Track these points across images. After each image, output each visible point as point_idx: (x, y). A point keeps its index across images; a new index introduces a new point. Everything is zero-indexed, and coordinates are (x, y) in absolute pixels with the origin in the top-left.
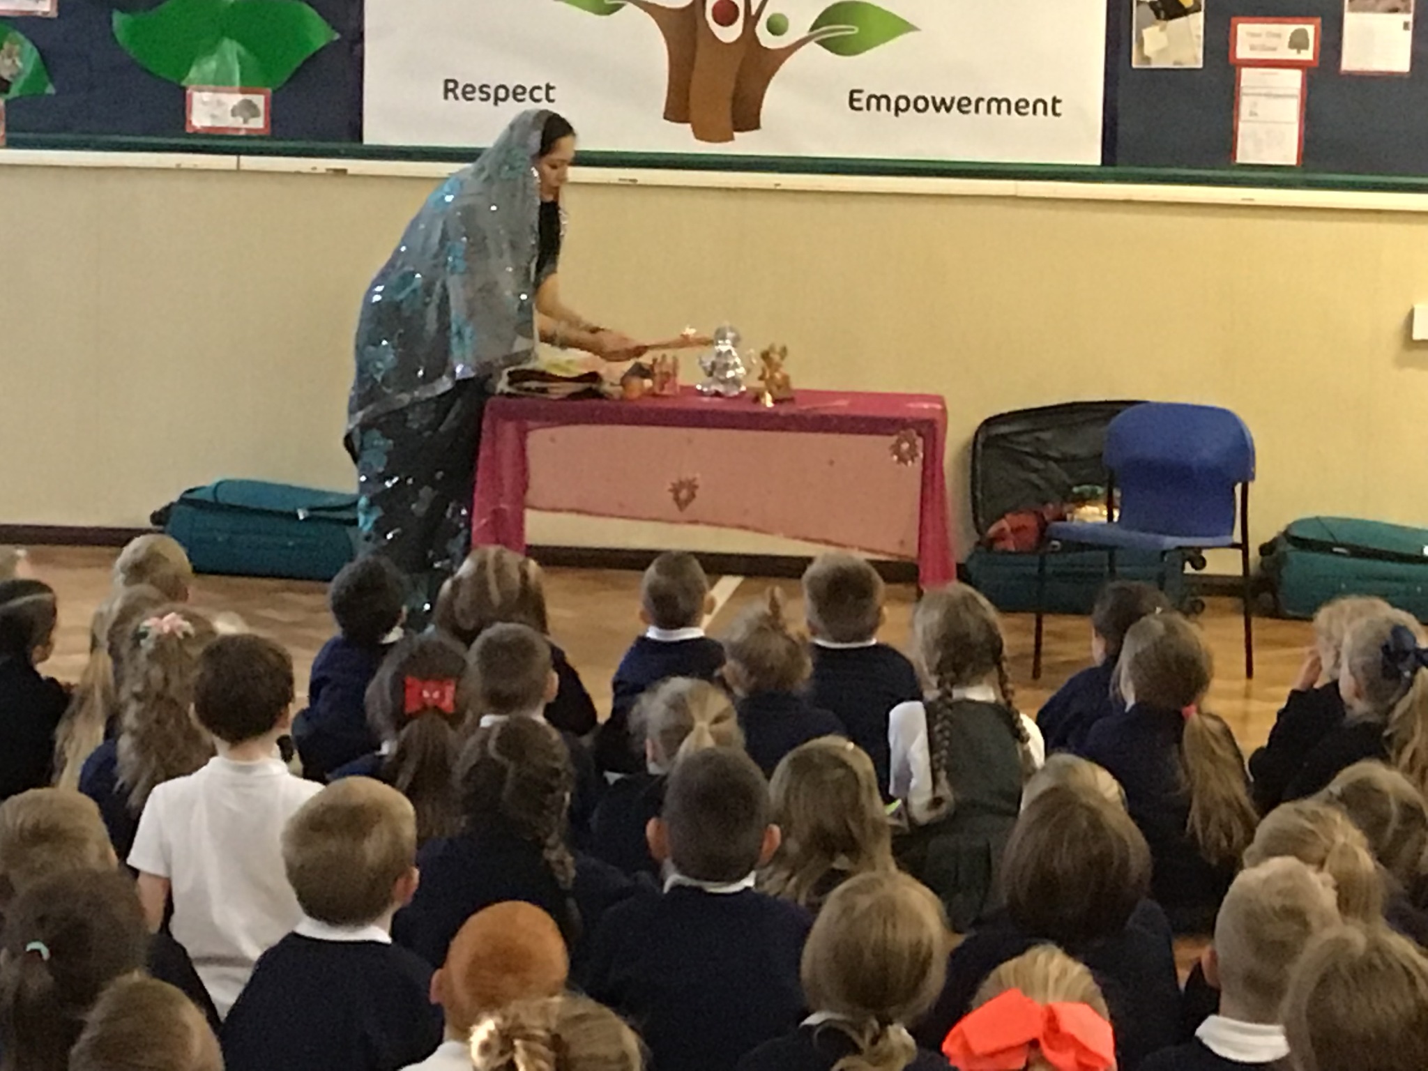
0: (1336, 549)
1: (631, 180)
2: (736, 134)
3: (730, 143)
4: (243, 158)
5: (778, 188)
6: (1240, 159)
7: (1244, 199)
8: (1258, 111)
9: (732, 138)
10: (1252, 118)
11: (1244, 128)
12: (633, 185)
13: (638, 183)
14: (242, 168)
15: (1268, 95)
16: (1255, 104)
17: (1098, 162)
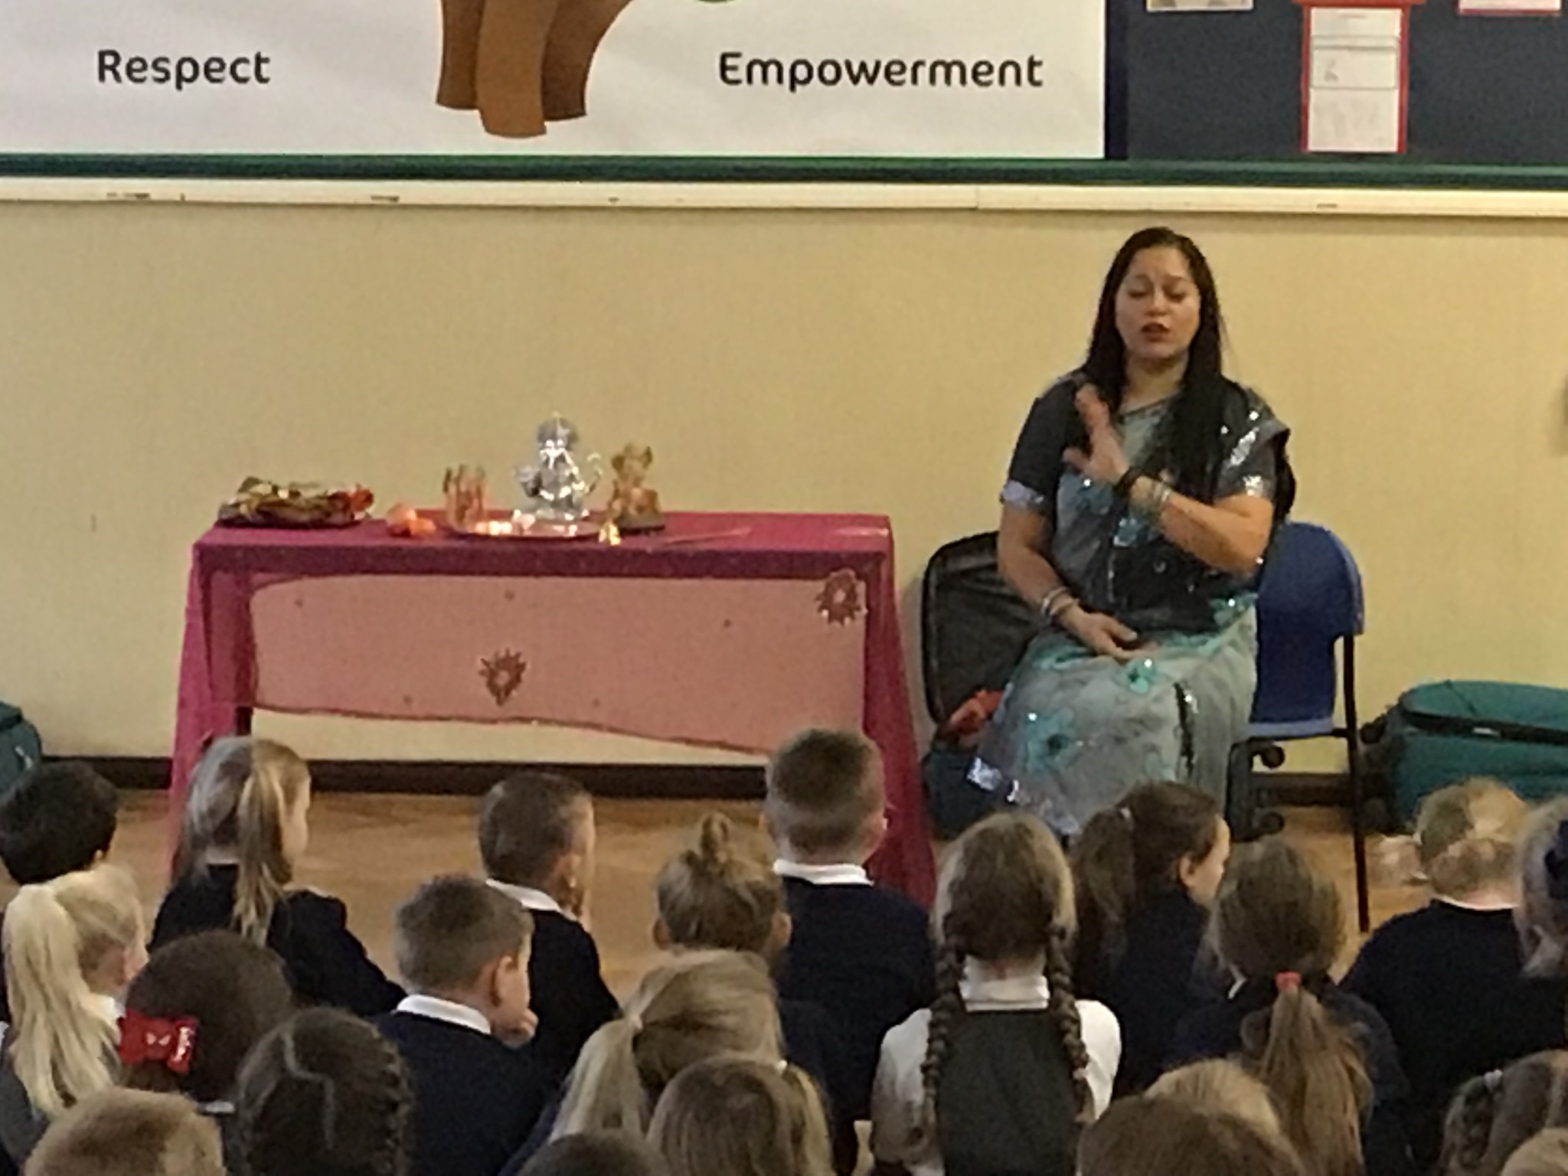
0: (1478, 730)
1: (389, 198)
2: (547, 124)
3: (540, 138)
5: (618, 204)
6: (1313, 145)
7: (1319, 206)
8: (1335, 71)
9: (542, 131)
10: (1332, 84)
11: (1318, 98)
12: (394, 205)
13: (402, 201)
15: (1350, 48)
16: (1332, 63)
17: (1100, 153)
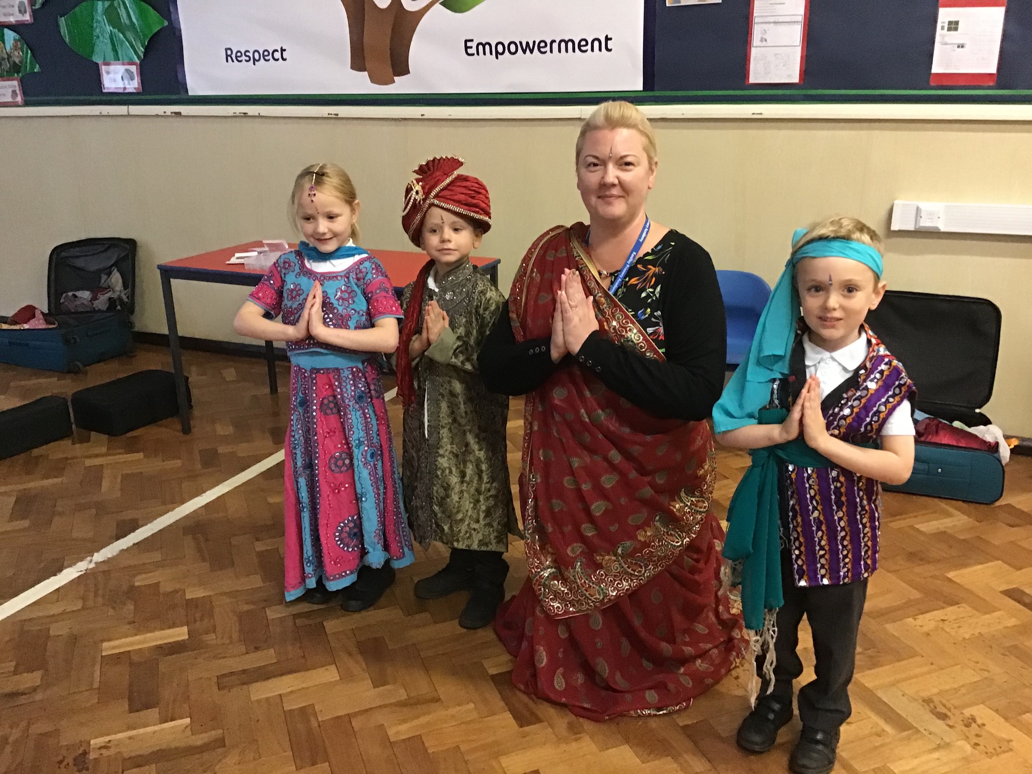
1: (335, 114)
2: (395, 78)
3: (392, 86)
4: (131, 107)
5: (423, 117)
6: (752, 80)
7: (754, 114)
8: (767, 37)
9: (393, 82)
10: (764, 43)
11: (756, 53)
12: (337, 118)
13: (340, 116)
14: (130, 114)
15: (775, 23)
16: (764, 31)
17: (641, 87)
